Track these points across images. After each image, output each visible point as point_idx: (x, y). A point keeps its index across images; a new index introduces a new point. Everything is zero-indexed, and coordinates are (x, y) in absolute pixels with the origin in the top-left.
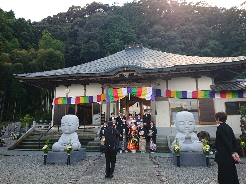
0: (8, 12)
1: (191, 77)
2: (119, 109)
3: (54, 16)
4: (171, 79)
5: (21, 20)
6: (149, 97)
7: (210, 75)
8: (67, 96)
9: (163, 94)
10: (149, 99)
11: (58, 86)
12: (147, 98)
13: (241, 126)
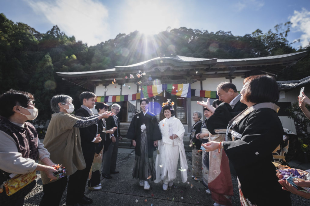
0: (71, 38)
1: (225, 78)
2: (153, 108)
3: (106, 42)
4: (205, 79)
5: (80, 43)
6: (185, 95)
7: (244, 76)
8: (105, 94)
9: (198, 94)
10: (185, 96)
11: (97, 85)
12: (183, 95)
13: (296, 125)
